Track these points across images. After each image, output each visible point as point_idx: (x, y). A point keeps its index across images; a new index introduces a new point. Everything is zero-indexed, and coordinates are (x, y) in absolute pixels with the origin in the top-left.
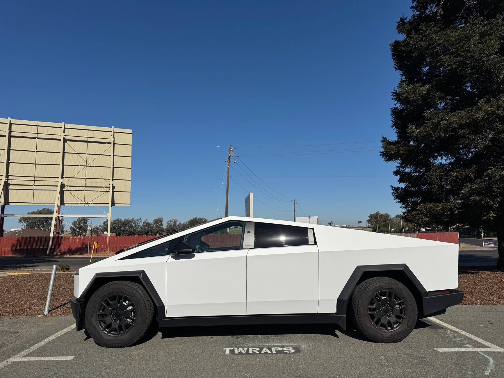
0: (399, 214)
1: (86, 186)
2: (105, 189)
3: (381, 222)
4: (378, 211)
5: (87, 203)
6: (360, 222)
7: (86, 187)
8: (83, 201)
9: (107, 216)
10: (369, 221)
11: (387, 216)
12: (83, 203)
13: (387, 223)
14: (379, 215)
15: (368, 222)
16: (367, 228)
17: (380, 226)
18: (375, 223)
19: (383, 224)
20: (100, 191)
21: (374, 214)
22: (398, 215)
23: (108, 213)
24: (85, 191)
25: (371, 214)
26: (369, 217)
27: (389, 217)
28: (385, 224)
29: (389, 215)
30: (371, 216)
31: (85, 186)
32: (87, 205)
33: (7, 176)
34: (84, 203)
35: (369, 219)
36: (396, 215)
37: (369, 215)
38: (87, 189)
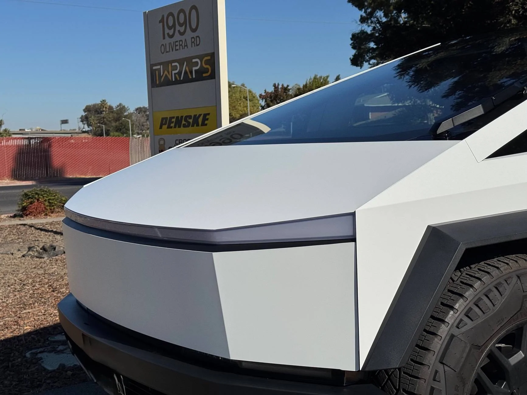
0: (142, 107)
3: (109, 121)
4: (104, 99)
6: (65, 122)
10: (85, 119)
11: (122, 109)
13: (121, 123)
14: (106, 108)
15: (82, 121)
16: (80, 134)
17: (108, 128)
18: (99, 123)
19: (114, 124)
21: (94, 105)
22: (140, 108)
25: (88, 104)
26: (85, 111)
27: (125, 111)
28: (118, 125)
29: (126, 107)
30: (88, 109)
35: (84, 114)
36: (137, 107)
37: (84, 108)
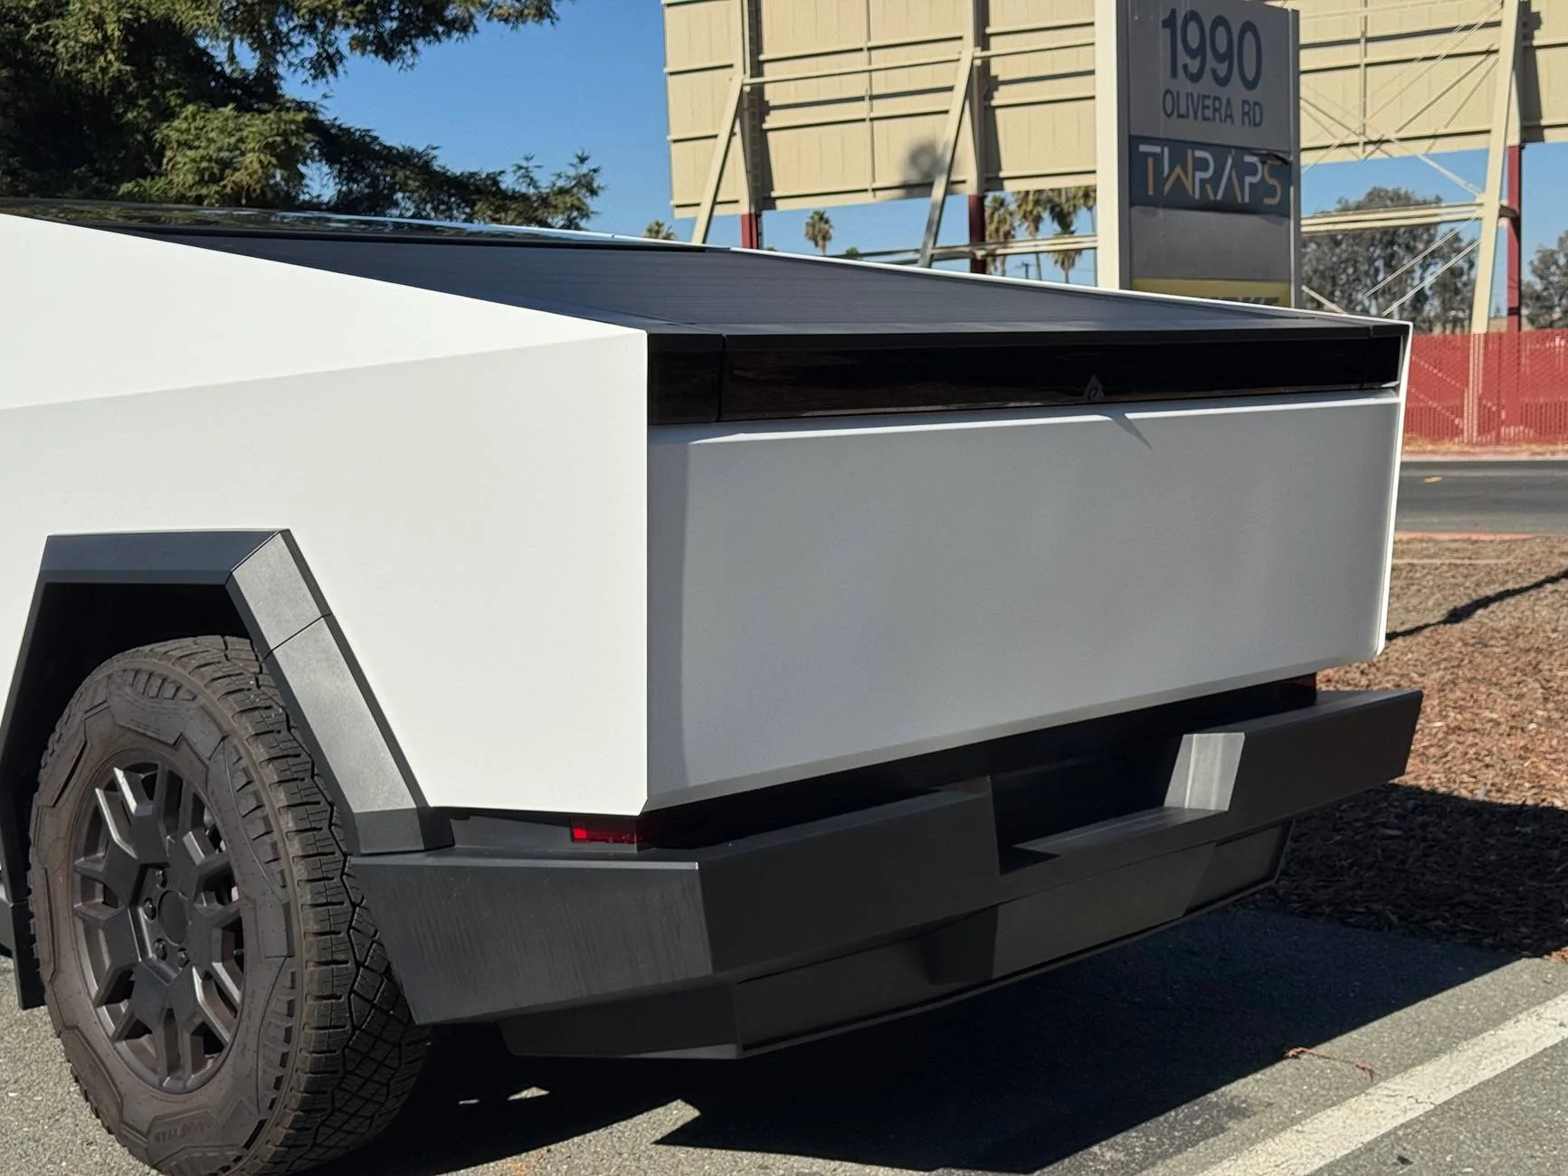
1: (1370, 34)
2: (1479, 40)
5: (1381, 142)
7: (1369, 40)
8: (1355, 125)
9: (1478, 212)
12: (1356, 144)
20: (1448, 56)
23: (1483, 189)
24: (1367, 65)
31: (1364, 33)
32: (1378, 155)
33: (983, 40)
34: (1366, 143)
38: (1378, 52)
